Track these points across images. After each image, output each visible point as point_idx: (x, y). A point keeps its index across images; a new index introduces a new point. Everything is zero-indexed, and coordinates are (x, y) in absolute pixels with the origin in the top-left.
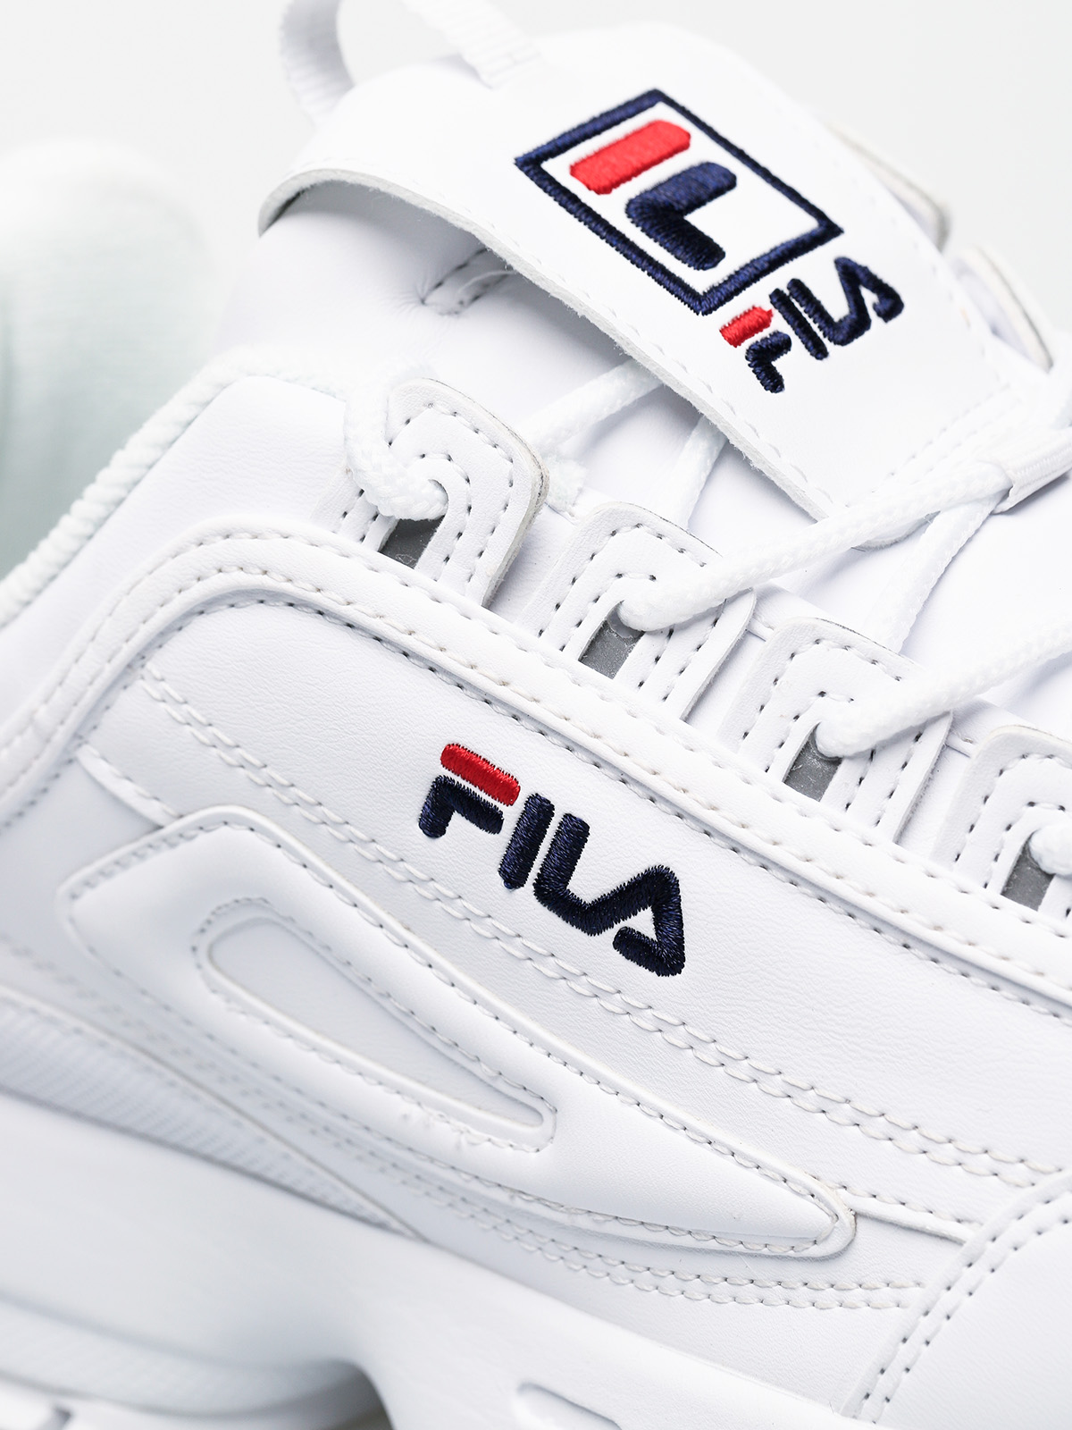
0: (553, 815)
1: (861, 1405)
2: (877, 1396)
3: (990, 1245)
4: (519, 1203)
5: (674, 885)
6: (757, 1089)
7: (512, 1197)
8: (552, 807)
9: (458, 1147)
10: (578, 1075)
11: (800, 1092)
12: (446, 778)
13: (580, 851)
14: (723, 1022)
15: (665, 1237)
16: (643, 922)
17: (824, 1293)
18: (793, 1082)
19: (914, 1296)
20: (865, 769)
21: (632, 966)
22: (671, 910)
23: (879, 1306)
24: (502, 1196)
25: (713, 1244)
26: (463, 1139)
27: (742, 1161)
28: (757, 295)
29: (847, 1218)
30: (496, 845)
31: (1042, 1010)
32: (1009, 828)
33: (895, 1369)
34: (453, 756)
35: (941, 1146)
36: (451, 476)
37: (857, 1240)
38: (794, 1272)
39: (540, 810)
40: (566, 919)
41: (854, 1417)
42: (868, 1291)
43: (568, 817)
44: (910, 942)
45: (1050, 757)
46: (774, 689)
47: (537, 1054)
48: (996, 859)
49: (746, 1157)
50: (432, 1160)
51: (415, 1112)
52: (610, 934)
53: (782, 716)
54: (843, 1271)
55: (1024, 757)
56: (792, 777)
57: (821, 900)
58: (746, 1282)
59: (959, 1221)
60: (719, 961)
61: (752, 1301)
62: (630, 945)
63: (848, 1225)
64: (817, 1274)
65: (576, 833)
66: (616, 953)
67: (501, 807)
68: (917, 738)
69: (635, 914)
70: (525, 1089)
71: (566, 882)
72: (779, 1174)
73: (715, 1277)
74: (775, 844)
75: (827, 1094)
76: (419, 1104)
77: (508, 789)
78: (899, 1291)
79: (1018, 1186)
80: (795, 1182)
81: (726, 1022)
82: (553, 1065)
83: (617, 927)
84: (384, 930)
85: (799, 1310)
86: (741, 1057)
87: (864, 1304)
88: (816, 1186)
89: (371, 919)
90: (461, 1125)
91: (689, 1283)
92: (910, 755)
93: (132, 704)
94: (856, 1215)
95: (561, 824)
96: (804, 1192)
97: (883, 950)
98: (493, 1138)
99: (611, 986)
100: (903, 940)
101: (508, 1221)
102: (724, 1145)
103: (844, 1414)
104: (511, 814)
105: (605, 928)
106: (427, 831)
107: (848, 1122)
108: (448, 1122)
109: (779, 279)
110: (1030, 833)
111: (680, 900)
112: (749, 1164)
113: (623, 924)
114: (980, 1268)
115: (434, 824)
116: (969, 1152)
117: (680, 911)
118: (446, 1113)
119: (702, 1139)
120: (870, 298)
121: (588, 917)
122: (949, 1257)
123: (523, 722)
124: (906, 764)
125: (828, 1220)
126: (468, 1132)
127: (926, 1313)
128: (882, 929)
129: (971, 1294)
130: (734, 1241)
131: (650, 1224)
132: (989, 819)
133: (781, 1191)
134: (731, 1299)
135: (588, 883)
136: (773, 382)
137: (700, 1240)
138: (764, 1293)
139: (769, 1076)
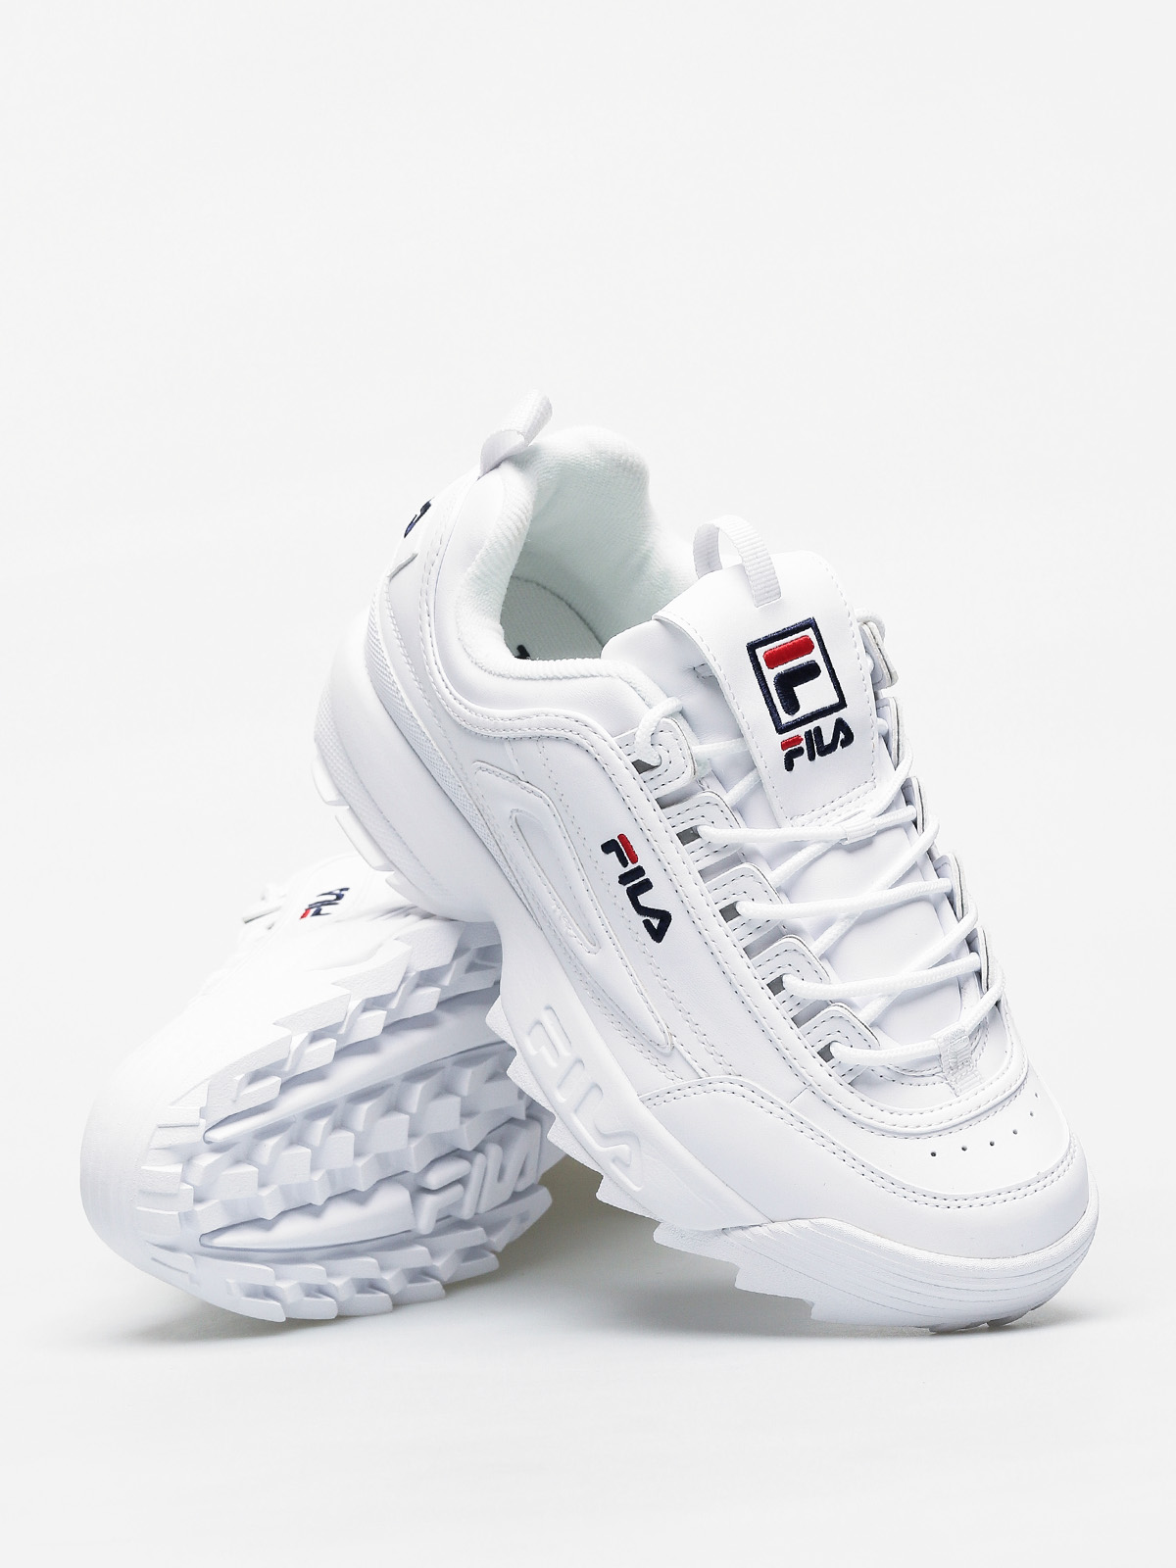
0: (644, 875)
1: (646, 1100)
2: (652, 1102)
3: (708, 1085)
5: (670, 920)
6: (665, 991)
8: (644, 873)
10: (612, 944)
11: (677, 1001)
12: (616, 841)
13: (647, 890)
14: (664, 966)
16: (655, 923)
19: (679, 1082)
21: (645, 930)
22: (666, 925)
26: (568, 931)
28: (801, 731)
30: (622, 869)
32: (779, 968)
34: (621, 837)
35: (709, 1046)
36: (666, 757)
38: (648, 1047)
39: (640, 871)
40: (632, 904)
41: (643, 1102)
43: (648, 878)
46: (731, 882)
47: (603, 929)
49: (650, 1007)
53: (728, 893)
54: (662, 1058)
56: (722, 911)
59: (703, 1070)
60: (672, 948)
62: (647, 924)
63: (670, 1048)
64: (654, 1053)
65: (648, 885)
67: (629, 861)
69: (654, 918)
70: (594, 934)
71: (637, 896)
72: (657, 1019)
73: (624, 1028)
75: (684, 1008)
77: (634, 860)
78: (675, 1077)
79: (725, 1073)
80: (661, 1025)
83: (646, 918)
84: (575, 861)
87: (663, 1072)
89: (572, 856)
90: (570, 927)
92: (762, 925)
93: (531, 748)
94: (674, 1047)
95: (645, 878)
96: (662, 1029)
98: (577, 938)
99: (635, 929)
102: (646, 999)
104: (631, 866)
105: (643, 915)
106: (603, 849)
107: (686, 1019)
108: (566, 923)
109: (811, 726)
110: (785, 973)
111: (670, 925)
112: (650, 1010)
113: (649, 918)
115: (606, 849)
116: (717, 1053)
117: (669, 927)
118: (567, 920)
119: (640, 992)
120: (842, 736)
121: (641, 910)
122: (695, 1079)
124: (760, 927)
125: (665, 1042)
126: (571, 930)
127: (679, 1090)
131: (612, 1000)
133: (655, 1024)
135: (644, 900)
136: (789, 766)
138: (636, 1044)
139: (670, 990)
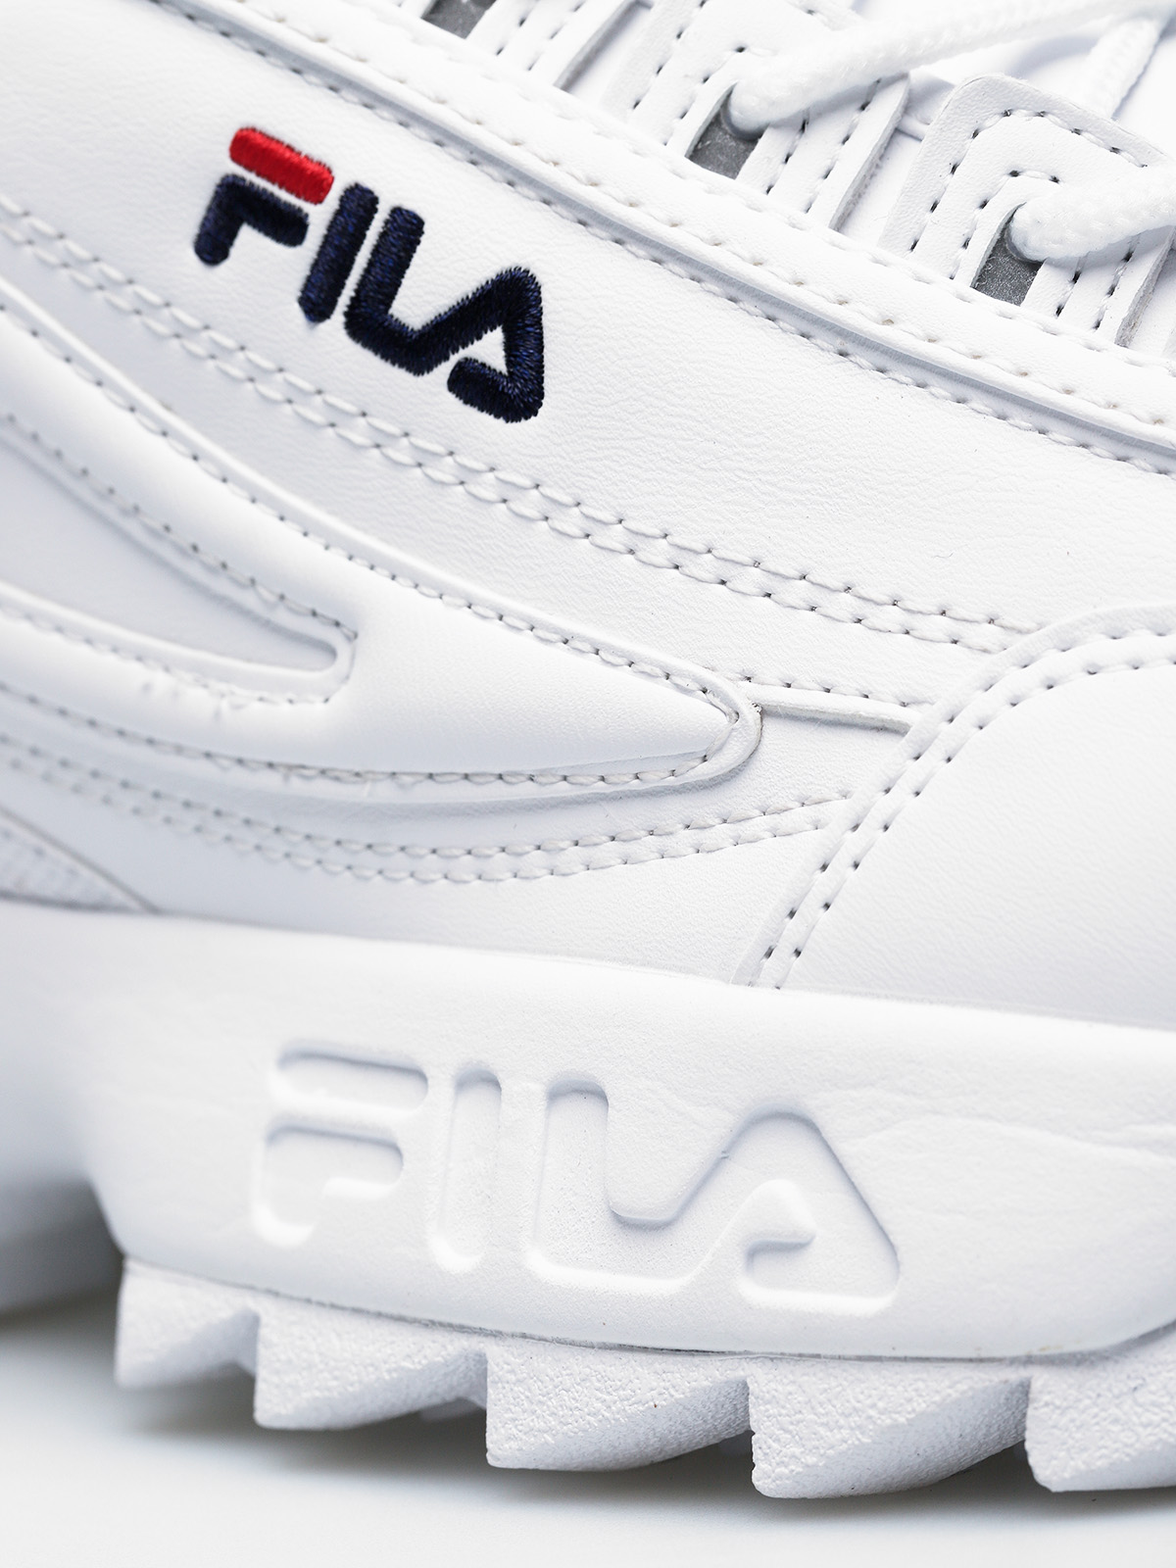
0: (376, 211)
1: (759, 969)
2: (783, 951)
3: (945, 727)
4: (297, 785)
5: (533, 291)
6: (635, 562)
7: (286, 778)
8: (375, 200)
9: (217, 715)
10: (389, 580)
11: (692, 556)
12: (235, 177)
13: (410, 258)
14: (592, 474)
15: (497, 792)
17: (713, 830)
18: (686, 544)
19: (838, 812)
20: (793, 143)
21: (472, 412)
22: (528, 326)
23: (790, 831)
24: (271, 781)
25: (563, 789)
26: (225, 704)
27: (610, 658)
29: (751, 715)
30: (296, 262)
31: (1024, 424)
32: (983, 205)
33: (810, 909)
34: (249, 147)
35: (881, 608)
37: (763, 749)
38: (674, 810)
39: (360, 202)
40: (385, 357)
41: (751, 984)
42: (776, 816)
43: (397, 212)
44: (849, 347)
45: (1042, 114)
46: (676, 43)
47: (336, 559)
48: (965, 245)
49: (614, 650)
50: (179, 750)
51: (161, 680)
52: (444, 370)
53: (686, 76)
54: (740, 797)
55: (1006, 114)
56: (698, 153)
57: (732, 299)
58: (604, 838)
59: (904, 705)
60: (591, 388)
61: (612, 862)
62: (472, 385)
63: (751, 722)
64: (703, 807)
65: (407, 229)
66: (451, 398)
67: (307, 207)
68: (863, 108)
69: (479, 338)
70: (314, 614)
71: (389, 306)
72: (661, 667)
73: (562, 840)
74: (674, 225)
75: (731, 556)
76: (167, 669)
78: (818, 806)
79: (985, 651)
80: (682, 675)
81: (596, 473)
82: (358, 570)
83: (454, 359)
84: (138, 414)
85: (678, 860)
86: (614, 519)
87: (769, 834)
88: (709, 677)
89: (119, 400)
90: (223, 687)
91: (525, 857)
92: (853, 127)
94: (763, 713)
95: (387, 222)
96: (694, 686)
97: (814, 361)
98: (265, 694)
99: (439, 443)
100: (838, 343)
101: (278, 830)
102: (584, 639)
103: (736, 982)
104: (319, 216)
105: (437, 362)
106: (205, 256)
107: (755, 590)
108: (205, 686)
110: (1012, 208)
111: (542, 314)
112: (619, 661)
113: (462, 353)
114: (933, 758)
115: (213, 246)
116: (921, 613)
117: (541, 328)
118: (202, 675)
119: (555, 637)
121: (415, 350)
122: (886, 752)
123: (344, 93)
124: (847, 139)
125: (725, 720)
126: (233, 693)
127: (855, 828)
128: (812, 333)
129: (918, 794)
130: (592, 776)
131: (477, 775)
132: (959, 194)
133: (663, 690)
134: (582, 867)
135: (419, 300)
137: (546, 784)
138: (631, 848)
139: (651, 540)
